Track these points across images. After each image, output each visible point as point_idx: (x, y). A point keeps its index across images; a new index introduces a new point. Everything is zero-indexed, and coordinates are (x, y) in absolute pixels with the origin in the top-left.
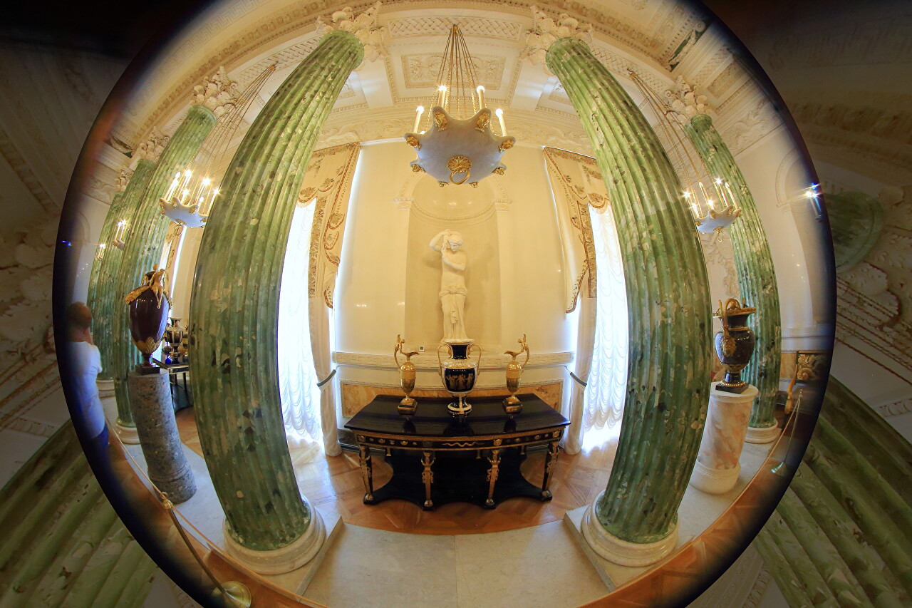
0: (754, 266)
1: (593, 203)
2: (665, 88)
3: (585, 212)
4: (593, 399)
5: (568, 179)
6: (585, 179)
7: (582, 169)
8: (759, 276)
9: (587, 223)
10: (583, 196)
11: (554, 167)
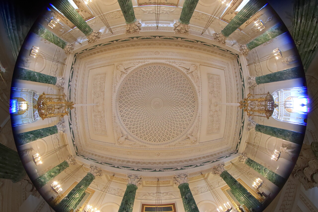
1: (78, 10)
3: (78, 6)
5: (85, 12)
6: (82, 15)
7: (84, 17)
9: (77, 4)
10: (81, 10)
11: (89, 12)
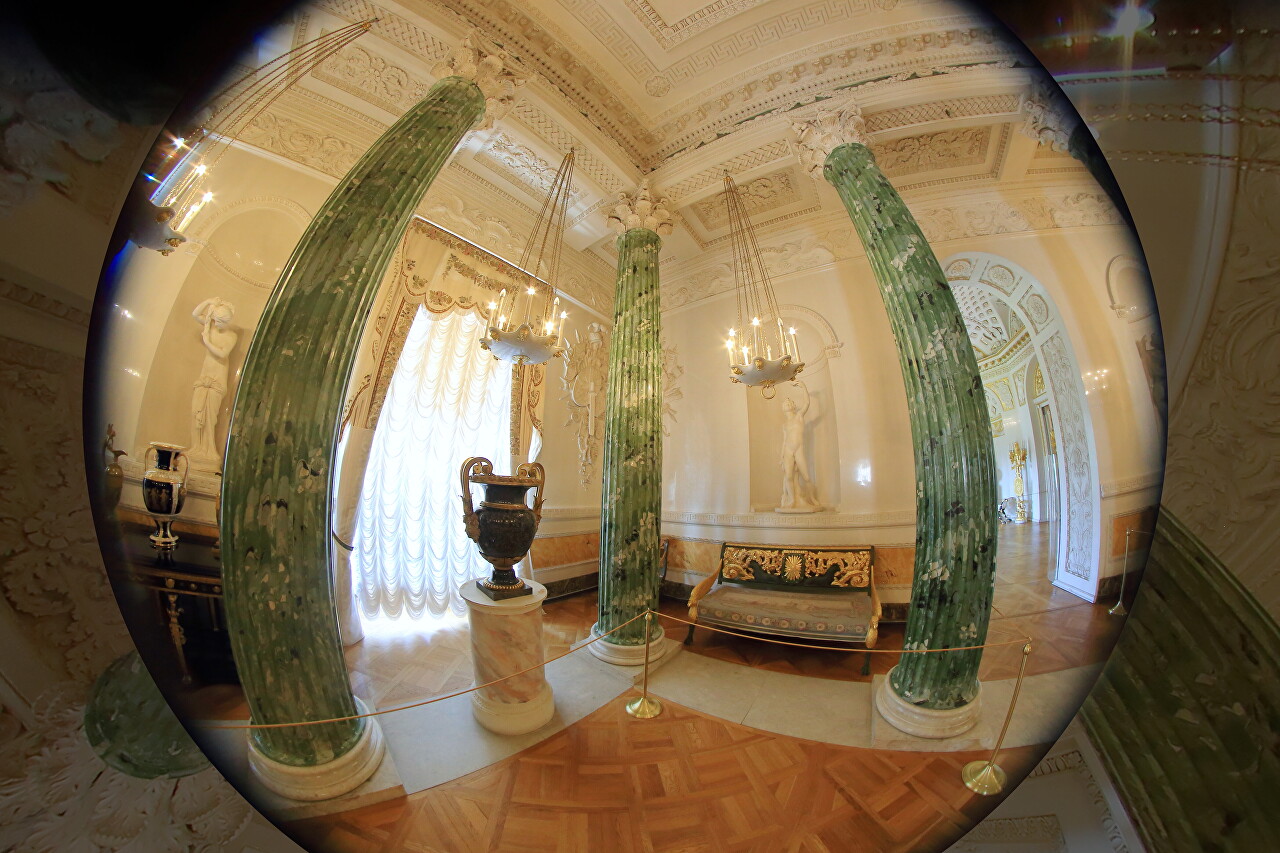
0: (620, 426)
1: (432, 305)
2: (621, 188)
3: (409, 314)
4: (368, 571)
7: (447, 257)
8: (624, 440)
9: (402, 328)
10: (418, 292)
